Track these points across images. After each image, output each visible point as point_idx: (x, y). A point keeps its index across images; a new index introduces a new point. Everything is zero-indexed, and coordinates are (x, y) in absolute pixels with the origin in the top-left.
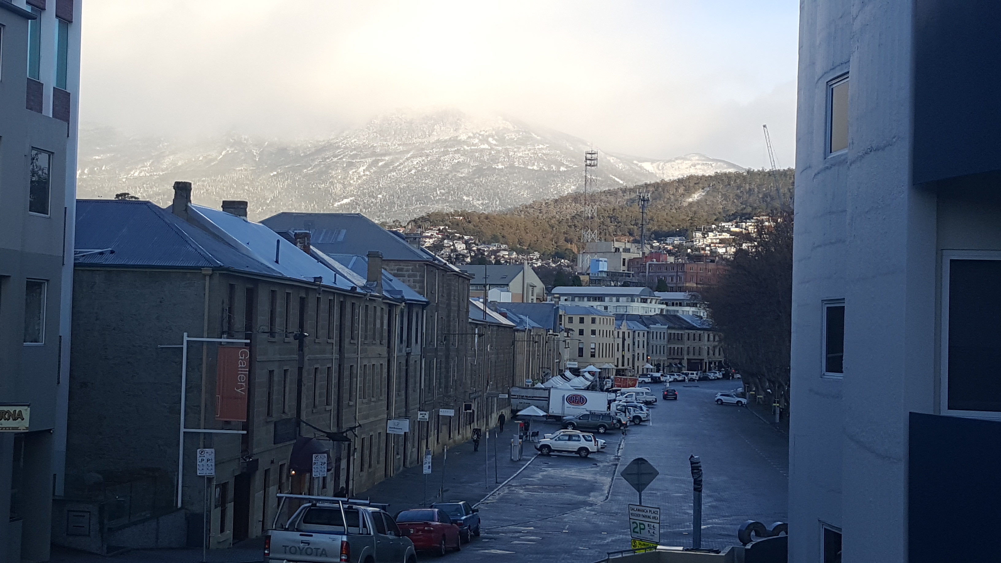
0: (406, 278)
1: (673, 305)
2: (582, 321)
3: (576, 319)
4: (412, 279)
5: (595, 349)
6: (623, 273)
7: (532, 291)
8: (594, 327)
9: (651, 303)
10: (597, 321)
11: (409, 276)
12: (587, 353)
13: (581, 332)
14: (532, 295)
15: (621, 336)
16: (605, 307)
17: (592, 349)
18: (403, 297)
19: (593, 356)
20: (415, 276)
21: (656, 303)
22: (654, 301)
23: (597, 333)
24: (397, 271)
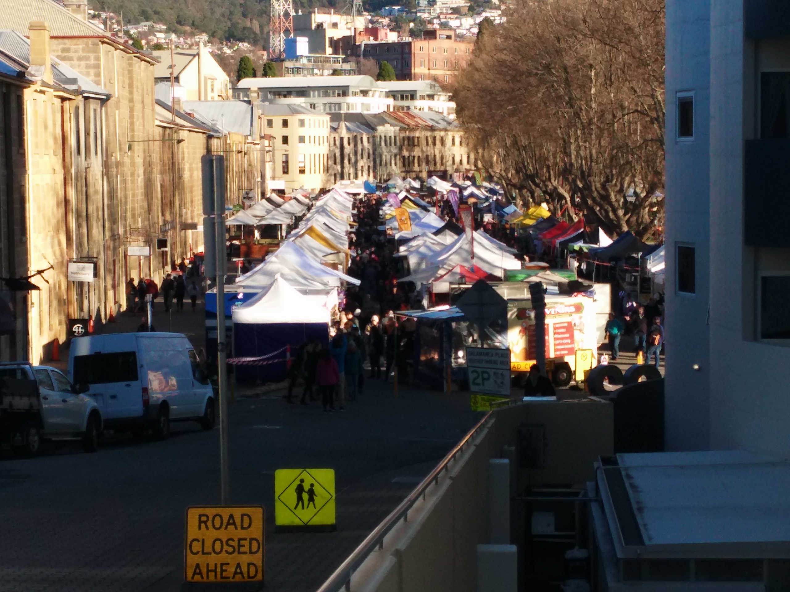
0: (76, 62)
1: (402, 98)
2: (285, 123)
3: (278, 122)
4: (83, 63)
5: (304, 162)
6: (330, 58)
7: (212, 86)
8: (302, 132)
9: (373, 96)
10: (306, 123)
11: (80, 59)
12: (294, 168)
13: (285, 140)
14: (212, 92)
15: (338, 143)
16: (311, 104)
17: (300, 162)
18: (79, 87)
19: (302, 172)
20: (87, 58)
21: (380, 97)
22: (377, 94)
23: (307, 139)
24: (62, 52)
